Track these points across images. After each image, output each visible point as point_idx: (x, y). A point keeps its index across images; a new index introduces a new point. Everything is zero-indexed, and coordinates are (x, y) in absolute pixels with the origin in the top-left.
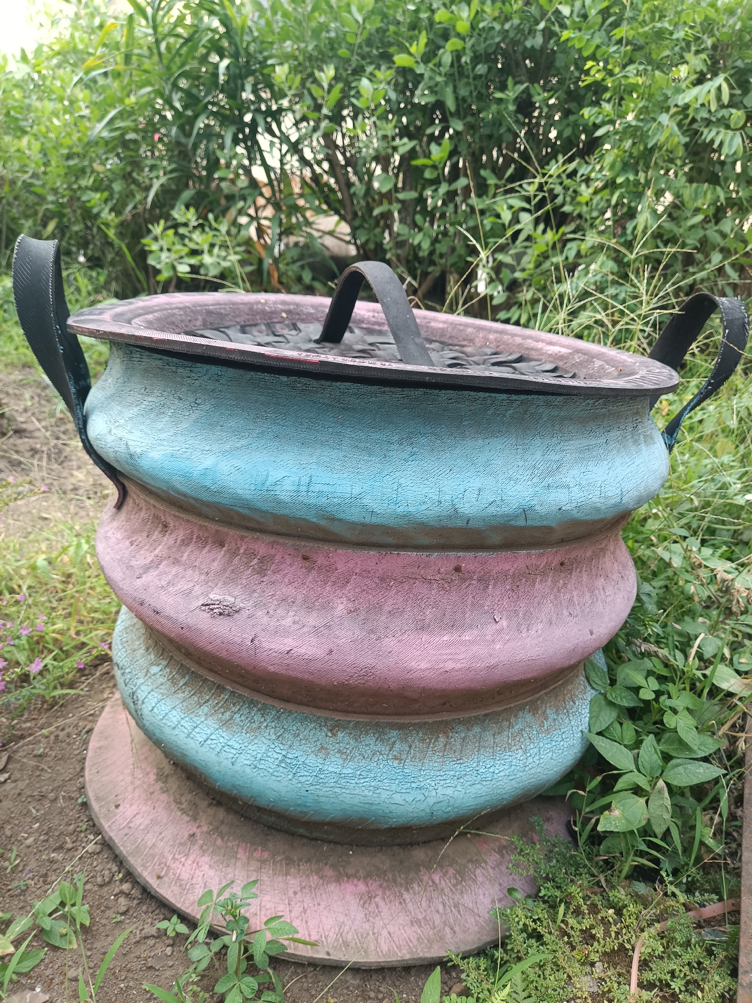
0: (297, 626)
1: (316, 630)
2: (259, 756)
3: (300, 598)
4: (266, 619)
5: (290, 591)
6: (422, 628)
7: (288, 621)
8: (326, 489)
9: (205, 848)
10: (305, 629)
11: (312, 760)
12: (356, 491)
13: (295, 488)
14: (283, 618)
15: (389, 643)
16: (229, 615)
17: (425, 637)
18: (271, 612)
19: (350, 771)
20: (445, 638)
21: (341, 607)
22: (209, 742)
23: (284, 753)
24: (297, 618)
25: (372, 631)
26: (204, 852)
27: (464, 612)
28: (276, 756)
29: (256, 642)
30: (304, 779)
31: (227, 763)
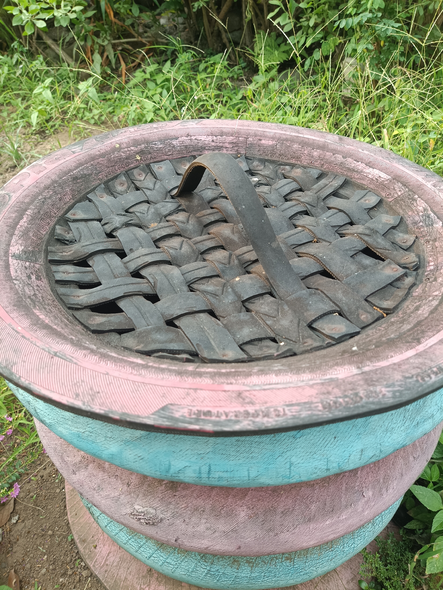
1: (226, 534)
2: (191, 570)
4: (183, 526)
7: (202, 528)
8: (225, 475)
11: (229, 570)
12: (253, 474)
14: (198, 525)
16: (153, 524)
17: (312, 526)
19: (257, 574)
20: (328, 523)
21: (243, 514)
22: (152, 558)
23: (208, 568)
24: (208, 525)
25: (270, 530)
26: (160, 582)
27: (340, 497)
28: (202, 570)
29: (179, 541)
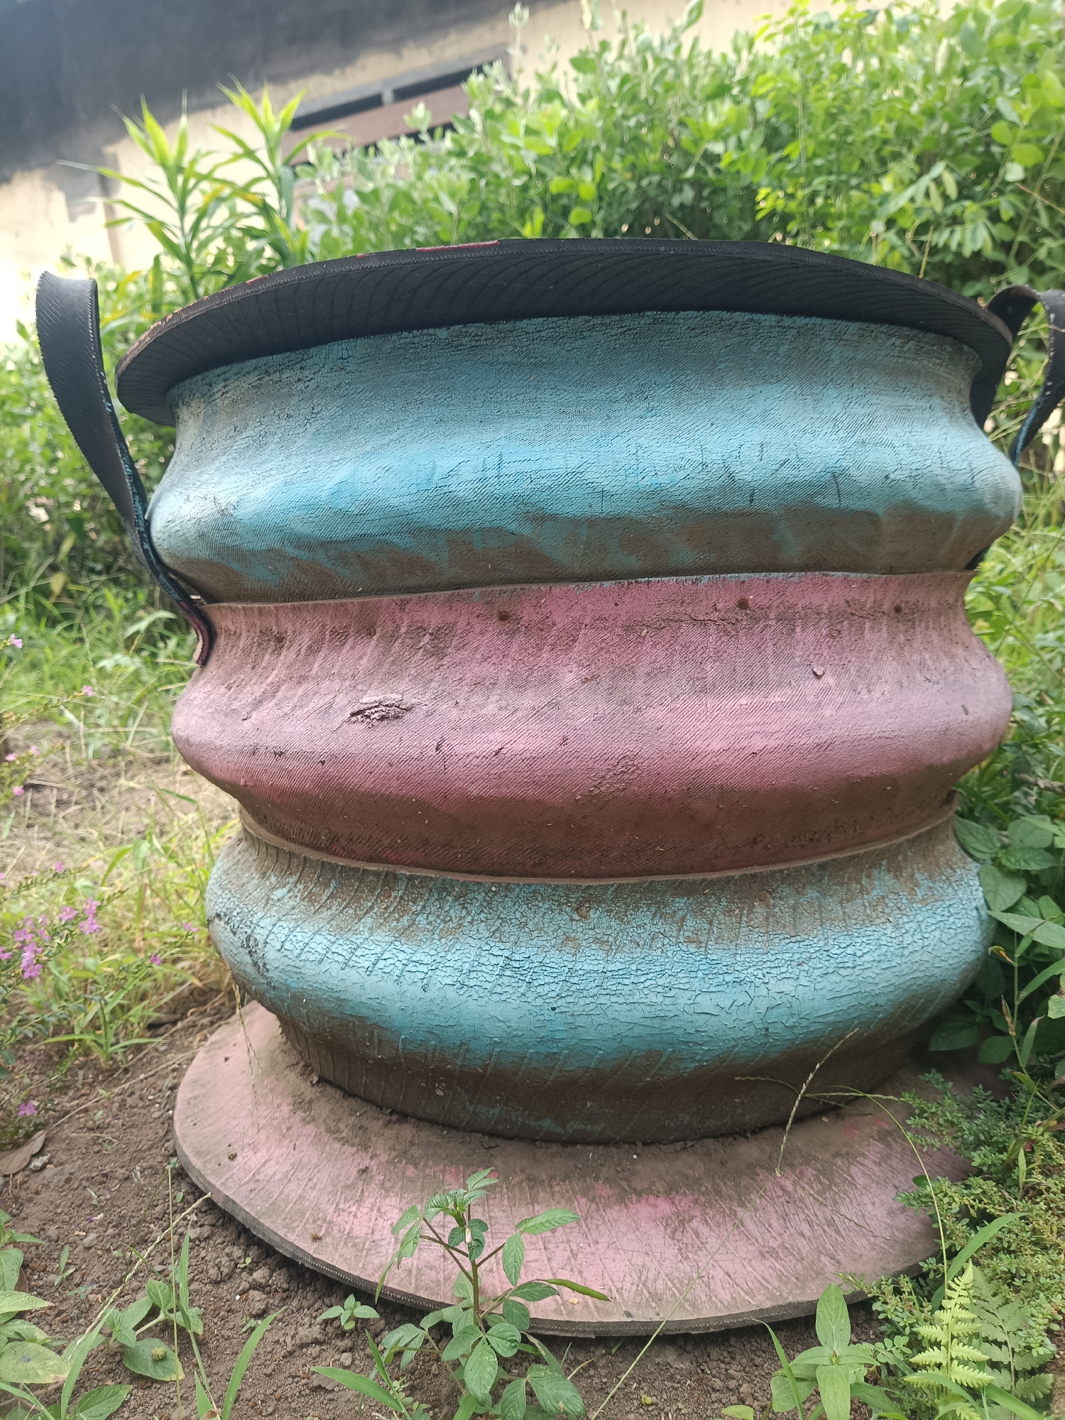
0: (505, 713)
1: (536, 712)
2: (467, 966)
3: (503, 676)
4: (455, 713)
5: (488, 669)
6: (704, 690)
7: (491, 708)
8: (525, 467)
9: (388, 1184)
10: (519, 714)
11: (554, 957)
12: (574, 462)
13: (479, 475)
14: (482, 706)
15: (655, 714)
16: (396, 717)
17: (710, 702)
18: (462, 702)
19: (619, 966)
20: (743, 701)
21: (570, 677)
22: (381, 964)
23: (507, 953)
24: (503, 703)
25: (624, 702)
26: (387, 1191)
27: (764, 666)
28: (494, 961)
29: (444, 748)
30: (546, 988)
31: (416, 991)
